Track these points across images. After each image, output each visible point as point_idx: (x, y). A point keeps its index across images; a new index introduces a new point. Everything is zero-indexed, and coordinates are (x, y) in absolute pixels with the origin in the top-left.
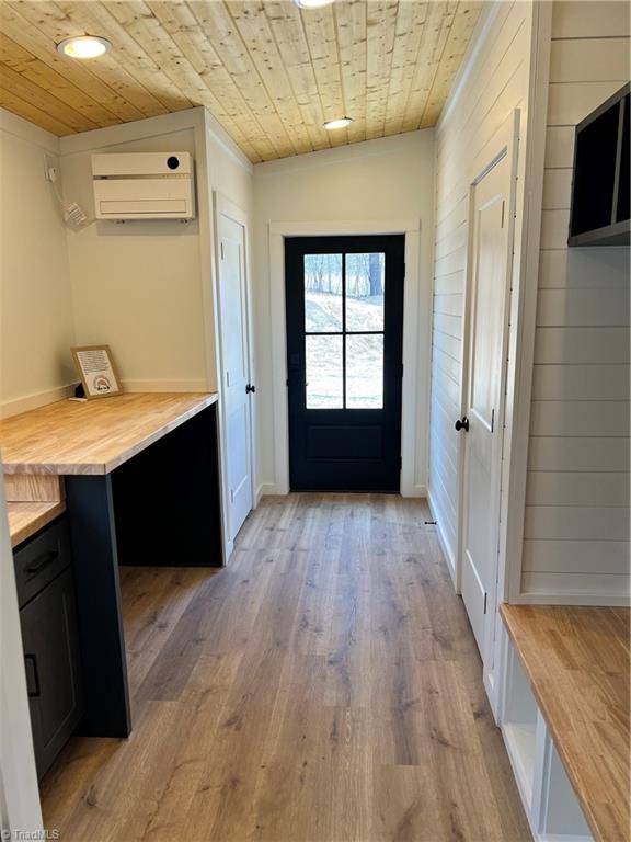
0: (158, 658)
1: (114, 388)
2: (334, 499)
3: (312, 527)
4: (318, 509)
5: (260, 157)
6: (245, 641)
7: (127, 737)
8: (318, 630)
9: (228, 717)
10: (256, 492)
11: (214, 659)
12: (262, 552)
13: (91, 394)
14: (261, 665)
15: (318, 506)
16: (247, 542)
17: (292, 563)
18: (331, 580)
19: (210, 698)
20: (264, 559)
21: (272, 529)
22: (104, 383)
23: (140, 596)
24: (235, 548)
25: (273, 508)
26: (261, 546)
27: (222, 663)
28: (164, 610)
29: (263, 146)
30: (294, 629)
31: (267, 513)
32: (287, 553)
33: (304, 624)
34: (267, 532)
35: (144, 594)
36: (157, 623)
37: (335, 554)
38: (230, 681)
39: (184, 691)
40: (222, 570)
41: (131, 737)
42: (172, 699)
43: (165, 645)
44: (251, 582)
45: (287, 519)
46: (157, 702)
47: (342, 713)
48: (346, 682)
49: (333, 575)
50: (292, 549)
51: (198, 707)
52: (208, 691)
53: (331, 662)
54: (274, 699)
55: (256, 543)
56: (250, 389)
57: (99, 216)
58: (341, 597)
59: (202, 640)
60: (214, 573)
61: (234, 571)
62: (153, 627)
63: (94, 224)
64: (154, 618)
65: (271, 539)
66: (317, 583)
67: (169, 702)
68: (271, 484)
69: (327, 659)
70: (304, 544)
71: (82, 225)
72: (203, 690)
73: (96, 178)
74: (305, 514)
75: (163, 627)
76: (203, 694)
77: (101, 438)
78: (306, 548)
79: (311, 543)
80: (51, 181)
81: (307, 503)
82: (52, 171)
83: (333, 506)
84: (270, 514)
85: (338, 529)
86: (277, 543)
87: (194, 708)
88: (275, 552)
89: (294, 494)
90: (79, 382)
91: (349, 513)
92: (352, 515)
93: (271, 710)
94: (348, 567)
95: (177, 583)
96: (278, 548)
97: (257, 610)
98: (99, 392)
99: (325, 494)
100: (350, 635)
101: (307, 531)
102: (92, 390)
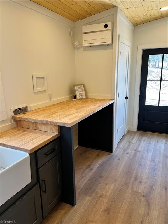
0: (88, 180)
1: (84, 97)
2: (152, 135)
3: (143, 144)
4: (146, 138)
5: (137, 23)
6: (115, 181)
7: (74, 206)
8: (141, 182)
9: (106, 208)
10: (126, 130)
11: (105, 185)
12: (125, 150)
13: (78, 98)
14: (119, 191)
15: (146, 137)
16: (121, 146)
17: (135, 155)
18: (148, 164)
19: (101, 199)
20: (126, 152)
21: (130, 142)
22: (82, 95)
23: (87, 158)
24: (117, 147)
25: (131, 135)
26: (126, 147)
27: (107, 187)
28: (93, 164)
29: (138, 19)
30: (132, 180)
31: (129, 136)
32: (134, 152)
33: (136, 179)
34: (128, 143)
35: (88, 157)
36: (90, 168)
37: (150, 155)
38: (108, 194)
39: (94, 194)
40: (112, 154)
41: (75, 206)
42: (89, 196)
43: (91, 176)
44: (120, 159)
45: (135, 140)
46: (85, 196)
47: (145, 218)
48: (148, 206)
49: (148, 162)
50: (136, 151)
51: (97, 201)
52: (101, 196)
53: (144, 196)
54: (122, 205)
55: (124, 147)
56: (126, 98)
57: (83, 45)
58: (150, 171)
59: (102, 177)
60: (109, 154)
61: (116, 155)
62: (89, 169)
63: (83, 47)
64: (90, 166)
65: (129, 146)
66: (142, 164)
67: (88, 197)
68: (132, 127)
69: (143, 194)
70: (140, 149)
71: (79, 48)
72: (99, 195)
73: (83, 33)
74: (141, 139)
75: (91, 170)
76: (99, 197)
77: (74, 113)
78: (140, 151)
79: (142, 150)
80: (71, 35)
81: (143, 135)
82: (71, 32)
83: (151, 137)
84: (130, 137)
85: (152, 146)
86: (131, 148)
87: (95, 201)
88: (130, 151)
89: (139, 132)
90: (75, 95)
91: (157, 141)
92: (158, 141)
93: (120, 209)
94: (154, 161)
95: (98, 156)
96: (131, 149)
97: (121, 170)
98: (80, 98)
99: (149, 133)
100: (152, 187)
101: (141, 145)
102: (78, 97)
